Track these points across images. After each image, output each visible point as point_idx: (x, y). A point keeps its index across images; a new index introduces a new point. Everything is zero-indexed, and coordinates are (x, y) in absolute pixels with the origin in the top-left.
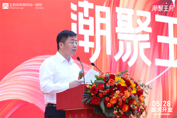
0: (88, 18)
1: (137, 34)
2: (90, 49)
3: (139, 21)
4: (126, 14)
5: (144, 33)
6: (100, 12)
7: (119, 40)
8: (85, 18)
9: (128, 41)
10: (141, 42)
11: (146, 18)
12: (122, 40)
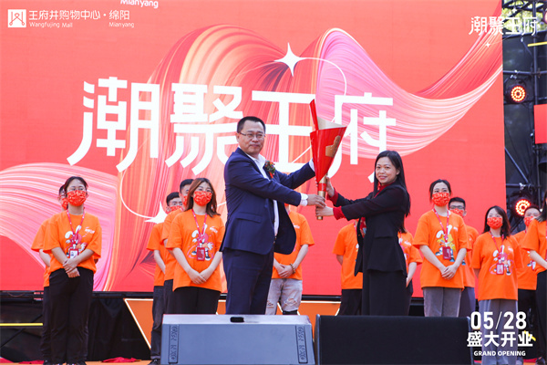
0: (116, 104)
1: (214, 123)
2: (118, 150)
3: (218, 103)
4: (192, 93)
5: (226, 120)
6: (140, 93)
7: (175, 134)
8: (108, 103)
9: (194, 135)
10: (221, 135)
11: (233, 96)
12: (181, 134)
